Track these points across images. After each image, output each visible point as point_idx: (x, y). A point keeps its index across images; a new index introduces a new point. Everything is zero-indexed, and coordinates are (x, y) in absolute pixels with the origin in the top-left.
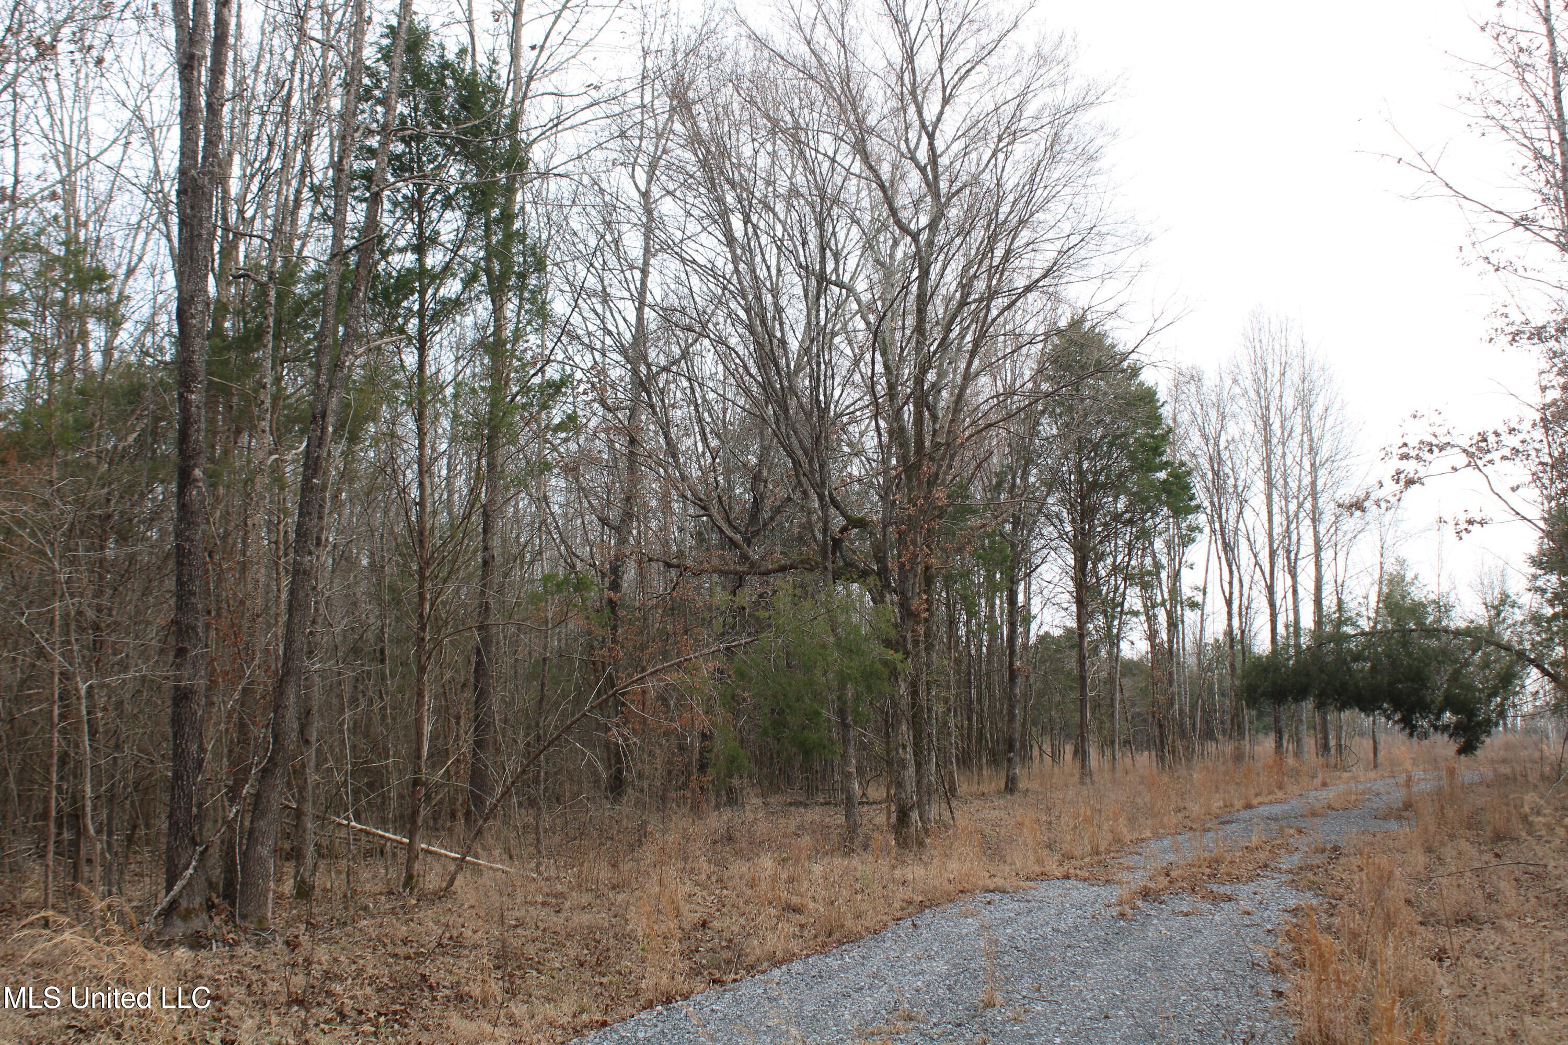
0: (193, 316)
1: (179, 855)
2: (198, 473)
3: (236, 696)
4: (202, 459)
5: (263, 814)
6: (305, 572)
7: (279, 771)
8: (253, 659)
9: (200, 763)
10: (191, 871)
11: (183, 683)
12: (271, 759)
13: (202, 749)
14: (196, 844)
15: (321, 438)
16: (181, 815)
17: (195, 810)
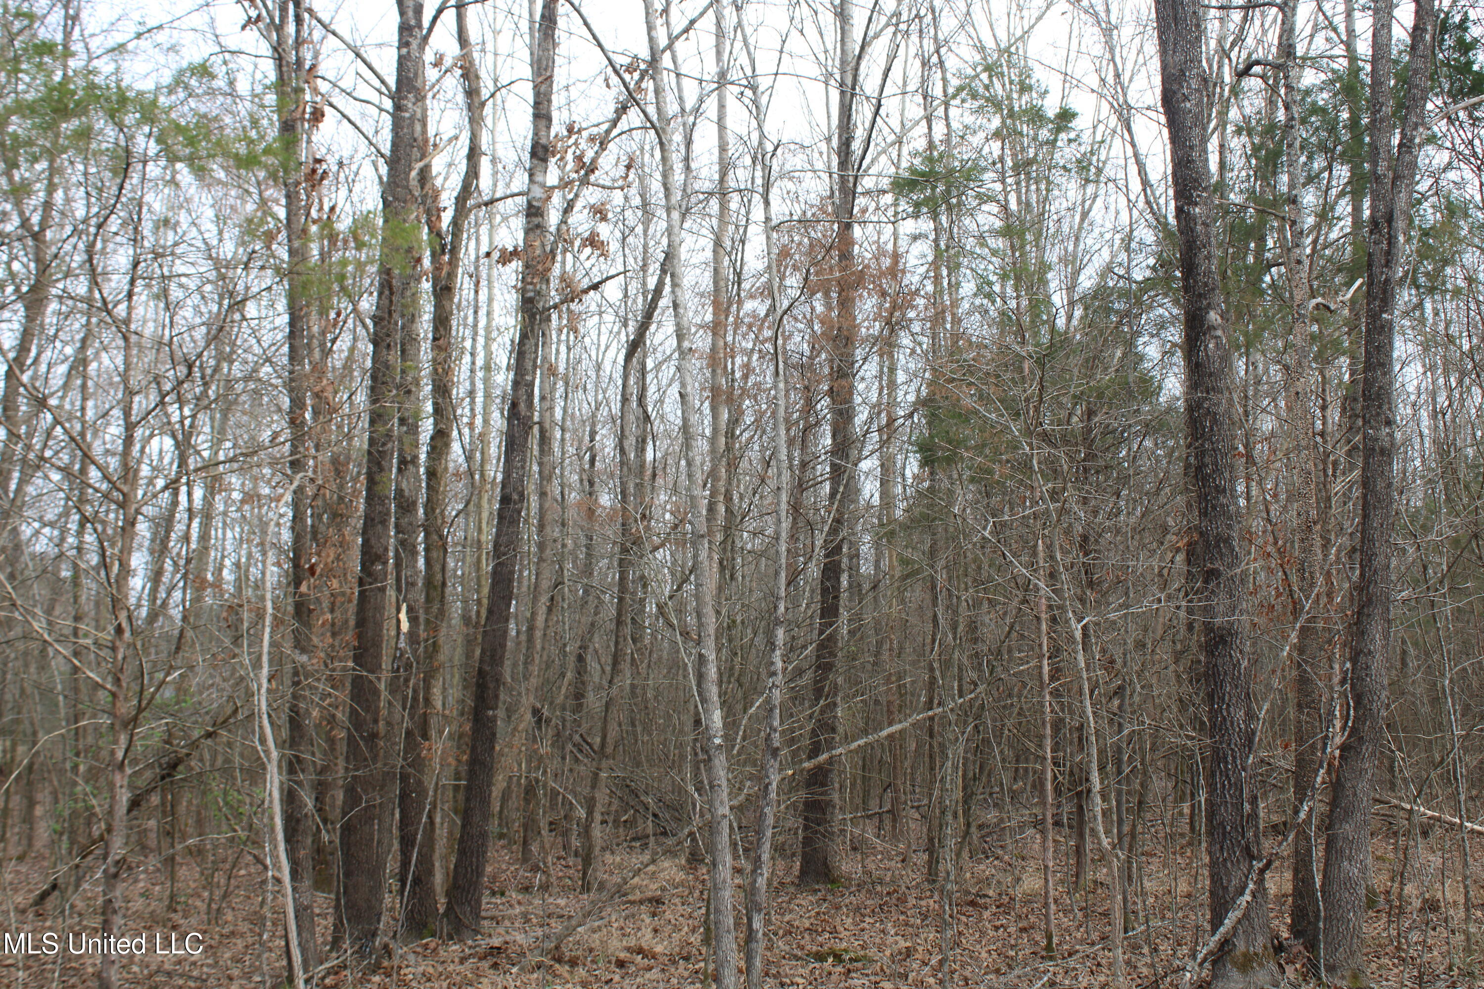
0: (1186, 98)
1: (1228, 874)
2: (1213, 316)
3: (1294, 638)
4: (1219, 298)
5: (1348, 814)
6: (1383, 451)
7: (1367, 749)
8: (1312, 585)
9: (1250, 737)
10: (1247, 897)
11: (1218, 621)
12: (1354, 731)
13: (1251, 716)
14: (1252, 857)
15: (1388, 253)
16: (1226, 814)
17: (1247, 806)
